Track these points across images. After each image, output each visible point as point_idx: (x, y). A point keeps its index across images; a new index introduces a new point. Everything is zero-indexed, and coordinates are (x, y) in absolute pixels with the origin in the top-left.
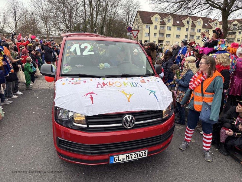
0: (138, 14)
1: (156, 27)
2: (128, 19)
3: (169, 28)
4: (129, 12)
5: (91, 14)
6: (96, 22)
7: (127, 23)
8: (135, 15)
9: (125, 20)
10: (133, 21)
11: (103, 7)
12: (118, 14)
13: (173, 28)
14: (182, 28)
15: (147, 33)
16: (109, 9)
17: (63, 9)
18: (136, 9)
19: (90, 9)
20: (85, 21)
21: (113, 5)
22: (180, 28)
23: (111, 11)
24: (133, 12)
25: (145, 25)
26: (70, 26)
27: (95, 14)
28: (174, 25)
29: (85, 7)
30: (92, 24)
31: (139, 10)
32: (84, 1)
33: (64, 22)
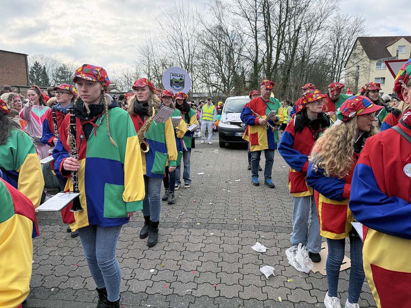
0: (358, 43)
2: (337, 54)
4: (340, 41)
5: (268, 49)
6: (276, 63)
7: (335, 63)
8: (353, 46)
9: (330, 57)
10: (346, 59)
15: (379, 78)
17: (218, 51)
18: (355, 34)
19: (267, 41)
20: (255, 63)
23: (304, 41)
24: (349, 40)
25: (375, 62)
26: (229, 77)
27: (276, 51)
29: (256, 38)
30: (269, 69)
31: (361, 35)
32: (256, 27)
33: (218, 72)
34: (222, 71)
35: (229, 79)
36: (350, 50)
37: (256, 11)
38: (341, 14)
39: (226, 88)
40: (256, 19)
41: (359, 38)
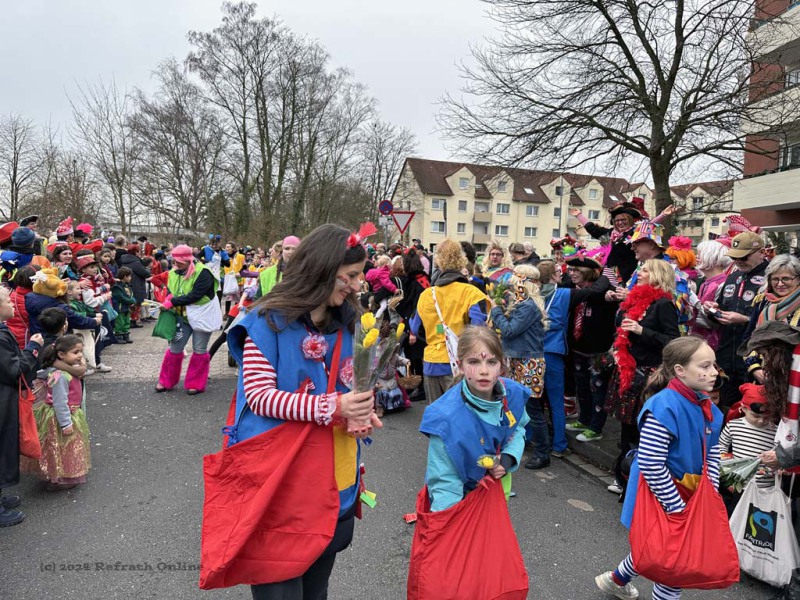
0: (408, 167)
1: (463, 205)
2: (377, 181)
3: (504, 208)
4: (381, 161)
5: (265, 164)
6: (278, 189)
7: (375, 194)
8: (400, 171)
9: (368, 183)
10: (391, 189)
11: (302, 147)
12: (347, 167)
13: (513, 207)
14: (542, 208)
15: (436, 222)
16: (321, 151)
17: (173, 150)
18: (402, 153)
19: (262, 150)
20: (244, 183)
21: (331, 140)
22: (537, 209)
23: (325, 156)
24: (394, 162)
25: (430, 199)
26: (195, 199)
27: (277, 164)
28: (516, 200)
29: (245, 143)
30: (267, 195)
31: (410, 156)
32: (244, 126)
33: (173, 188)
34: (180, 186)
35: (195, 202)
36: (397, 177)
37: (245, 100)
38: (381, 121)
39: (190, 217)
40: (245, 112)
41: (408, 159)
